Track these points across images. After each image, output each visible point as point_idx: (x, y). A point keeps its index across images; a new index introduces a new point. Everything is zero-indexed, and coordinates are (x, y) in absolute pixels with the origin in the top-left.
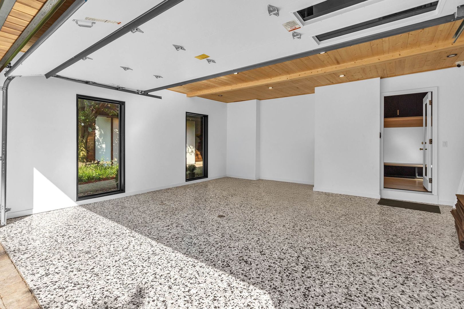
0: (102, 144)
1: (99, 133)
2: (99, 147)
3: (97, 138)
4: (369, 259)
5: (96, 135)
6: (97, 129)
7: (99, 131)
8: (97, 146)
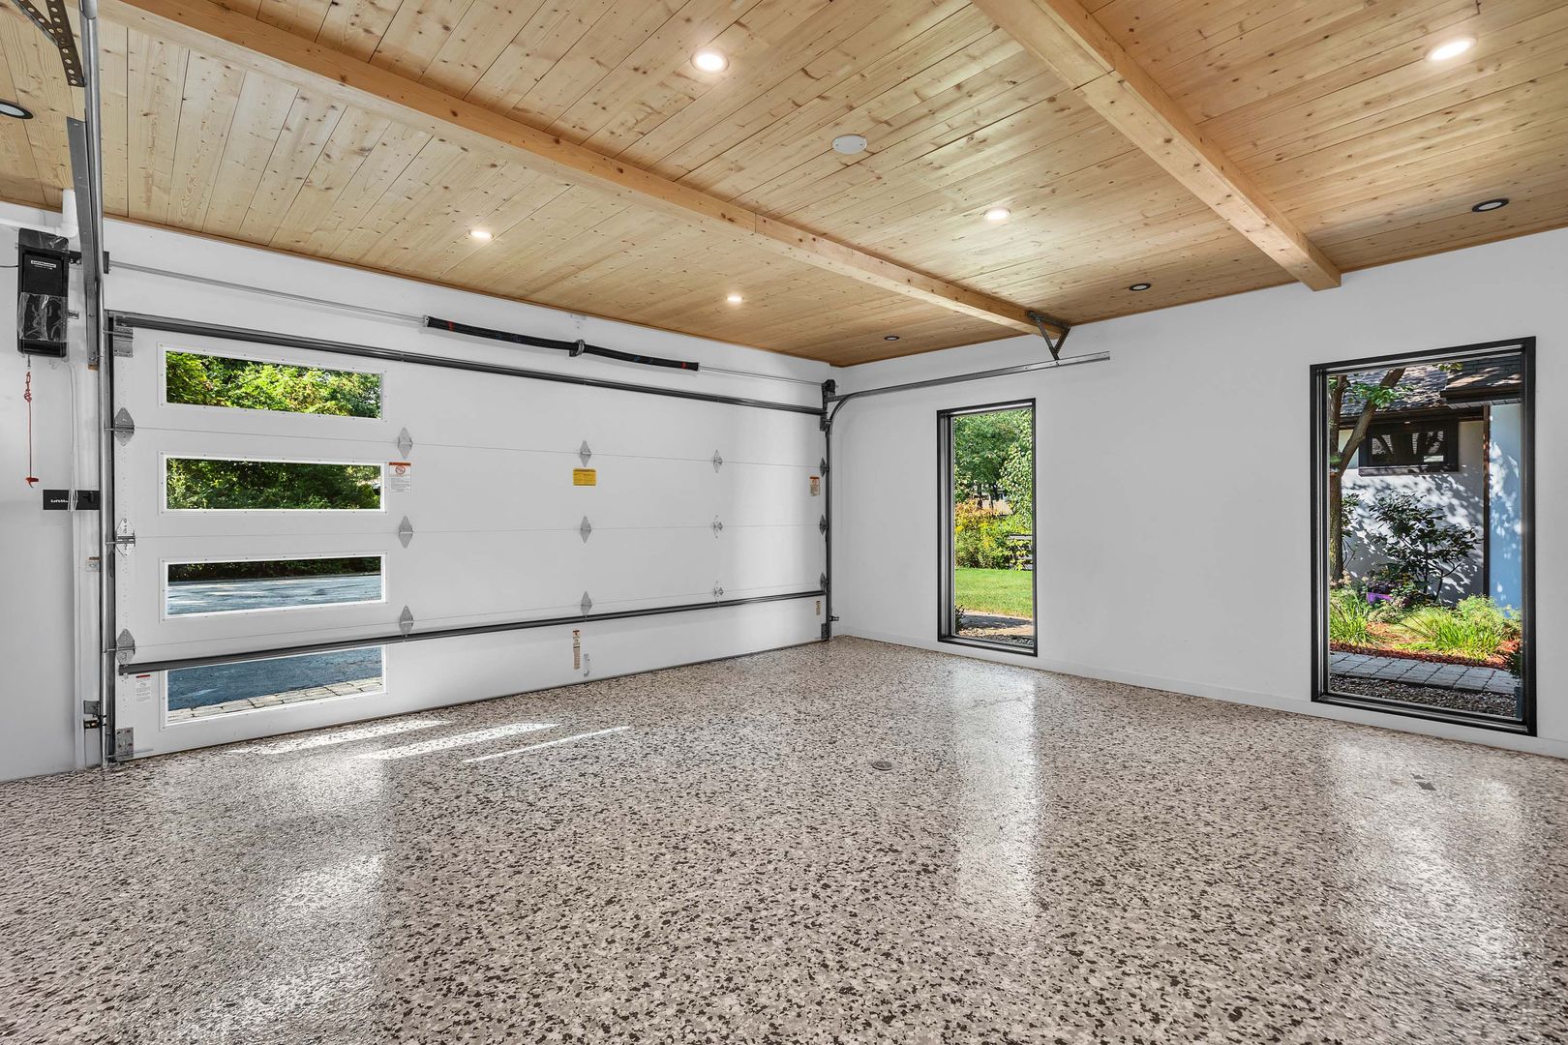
0: (1513, 519)
1: (1503, 472)
2: (1503, 533)
3: (1494, 496)
4: (399, 890)
5: (1493, 481)
6: (1494, 461)
7: (1501, 466)
8: (1496, 527)
